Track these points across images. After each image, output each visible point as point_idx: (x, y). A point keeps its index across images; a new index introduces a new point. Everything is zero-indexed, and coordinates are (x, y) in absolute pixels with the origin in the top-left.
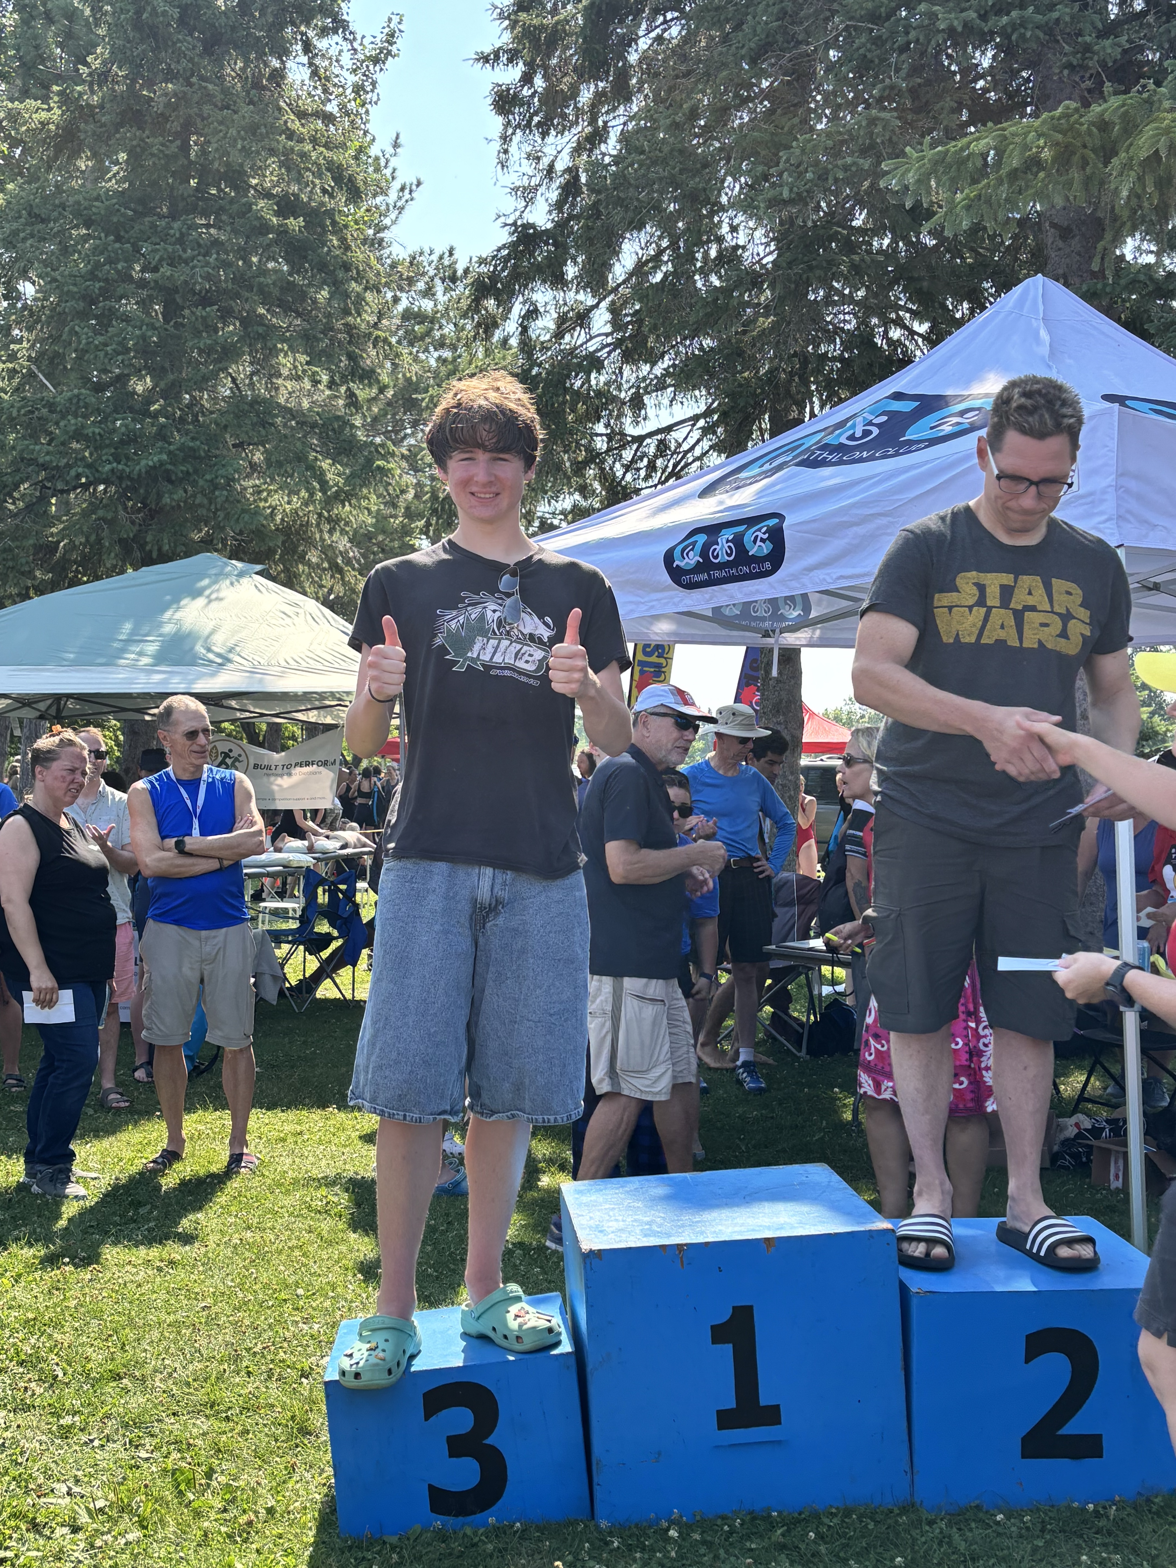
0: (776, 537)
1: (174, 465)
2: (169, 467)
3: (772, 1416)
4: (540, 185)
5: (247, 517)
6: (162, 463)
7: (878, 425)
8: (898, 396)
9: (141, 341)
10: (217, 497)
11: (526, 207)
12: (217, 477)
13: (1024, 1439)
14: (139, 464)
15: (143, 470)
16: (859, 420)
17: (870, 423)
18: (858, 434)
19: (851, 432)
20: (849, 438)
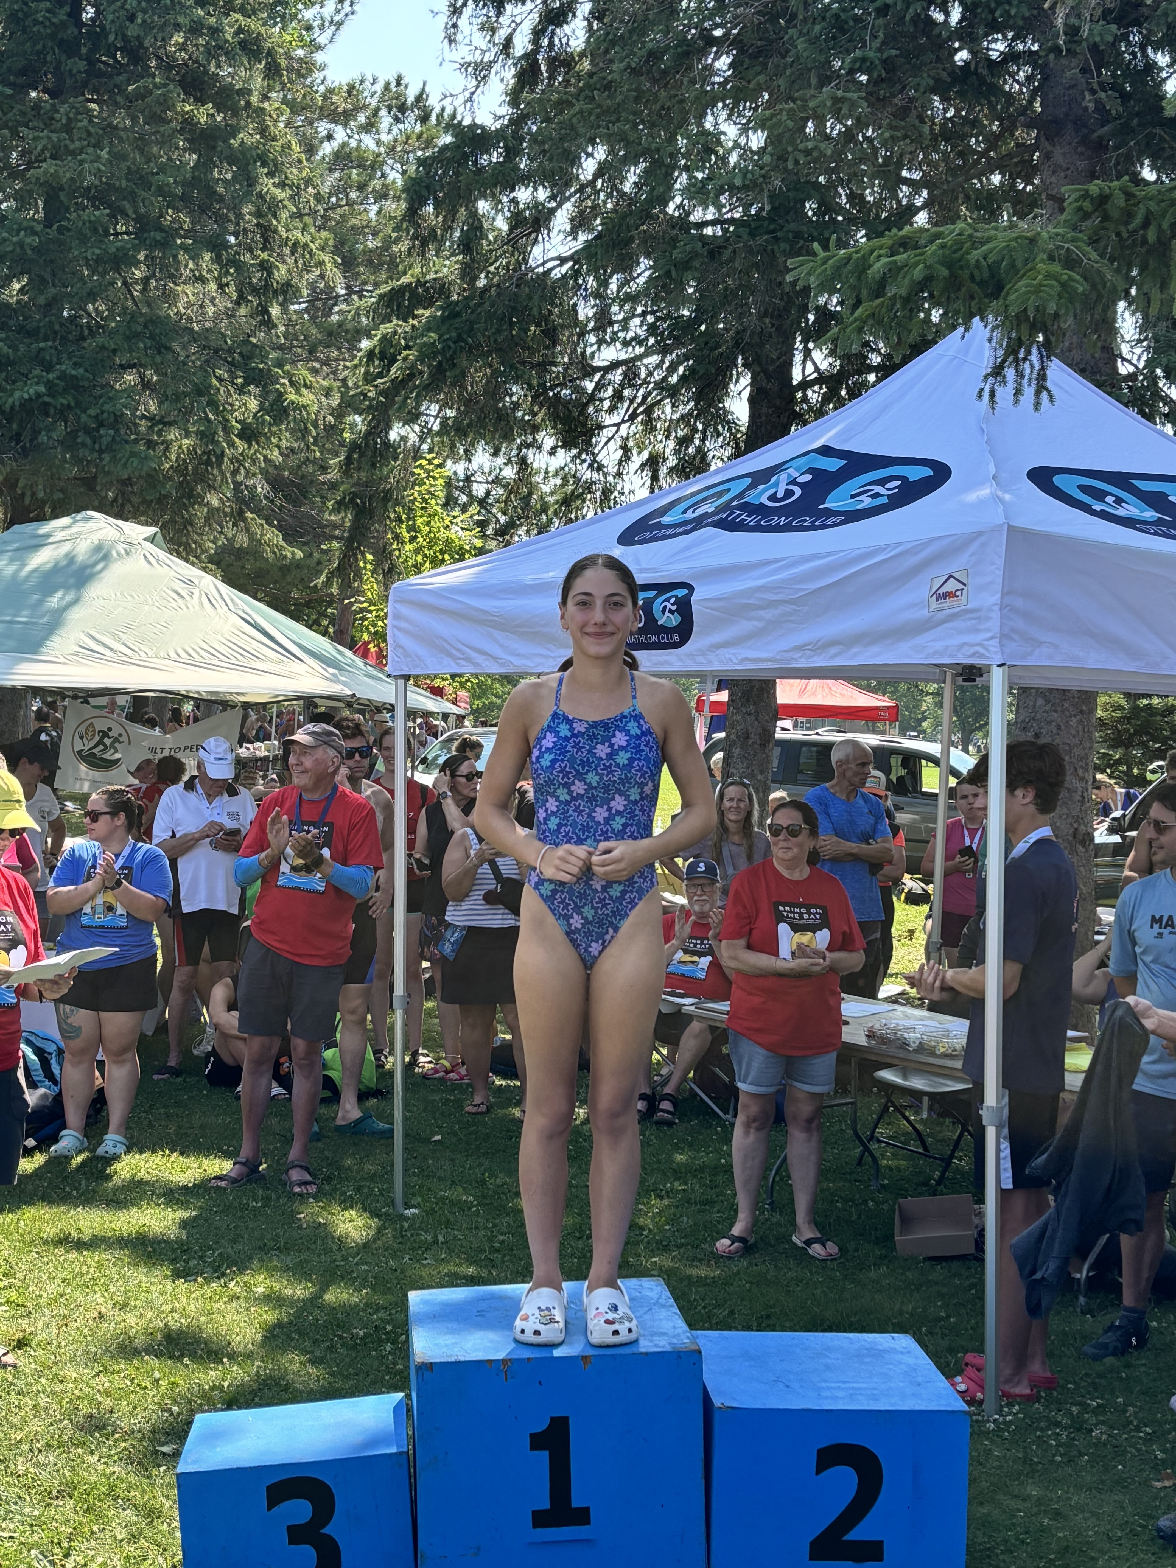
0: (684, 608)
1: (53, 397)
2: (47, 399)
3: (582, 1517)
4: (495, 62)
5: (135, 462)
6: (39, 395)
7: (801, 485)
8: (826, 451)
9: (18, 250)
10: (101, 437)
11: (477, 87)
12: (102, 412)
13: (812, 1544)
14: (12, 395)
15: (17, 403)
16: (783, 477)
17: (794, 482)
18: (780, 495)
19: (773, 491)
20: (770, 499)
